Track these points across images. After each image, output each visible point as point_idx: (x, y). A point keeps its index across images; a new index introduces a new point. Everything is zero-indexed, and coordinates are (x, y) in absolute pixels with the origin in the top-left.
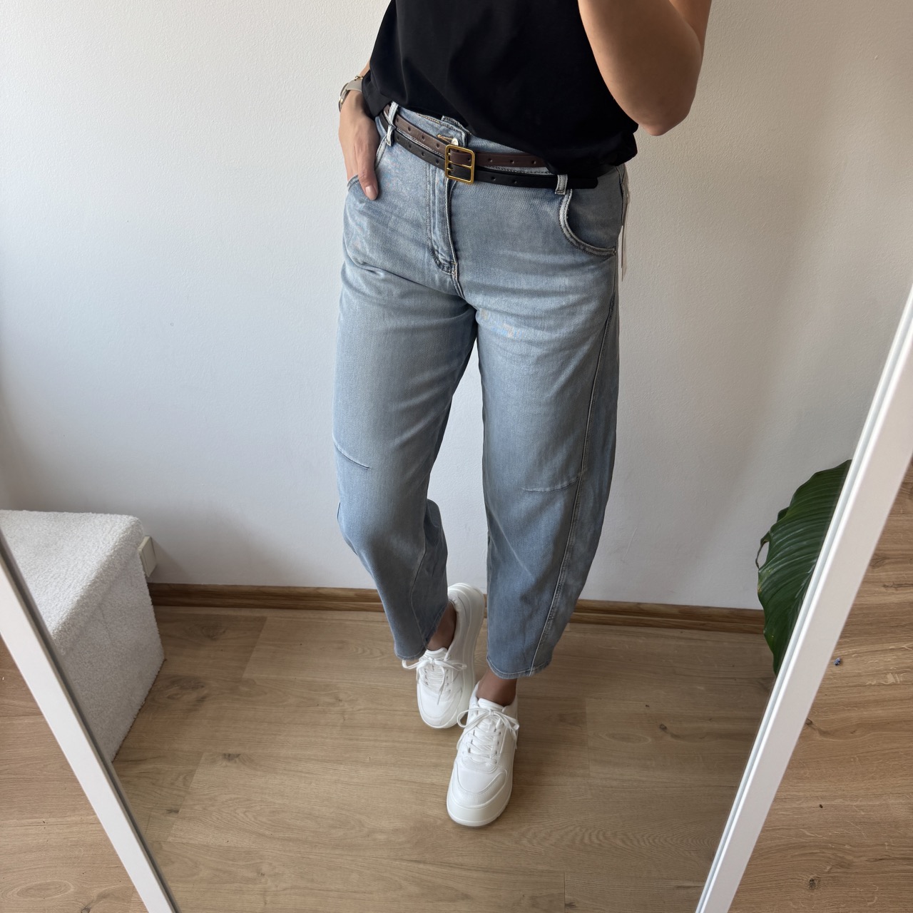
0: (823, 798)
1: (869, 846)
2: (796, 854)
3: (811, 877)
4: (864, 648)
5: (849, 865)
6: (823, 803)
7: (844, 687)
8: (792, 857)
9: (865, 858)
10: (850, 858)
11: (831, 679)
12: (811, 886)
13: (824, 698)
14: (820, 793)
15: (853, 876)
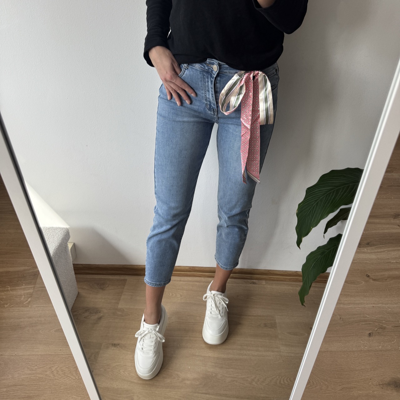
0: (374, 304)
1: (392, 321)
2: (364, 323)
3: (369, 332)
4: (390, 249)
5: (385, 328)
6: (374, 305)
7: (382, 263)
8: (362, 325)
9: (390, 326)
10: (385, 325)
11: (377, 260)
12: (369, 336)
13: (374, 267)
14: (373, 302)
15: (386, 332)
